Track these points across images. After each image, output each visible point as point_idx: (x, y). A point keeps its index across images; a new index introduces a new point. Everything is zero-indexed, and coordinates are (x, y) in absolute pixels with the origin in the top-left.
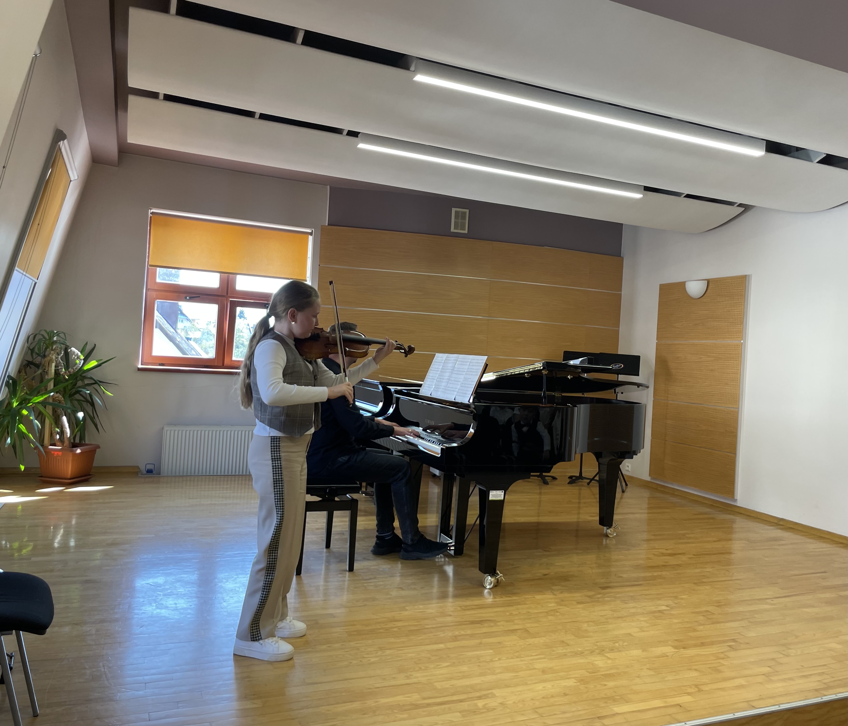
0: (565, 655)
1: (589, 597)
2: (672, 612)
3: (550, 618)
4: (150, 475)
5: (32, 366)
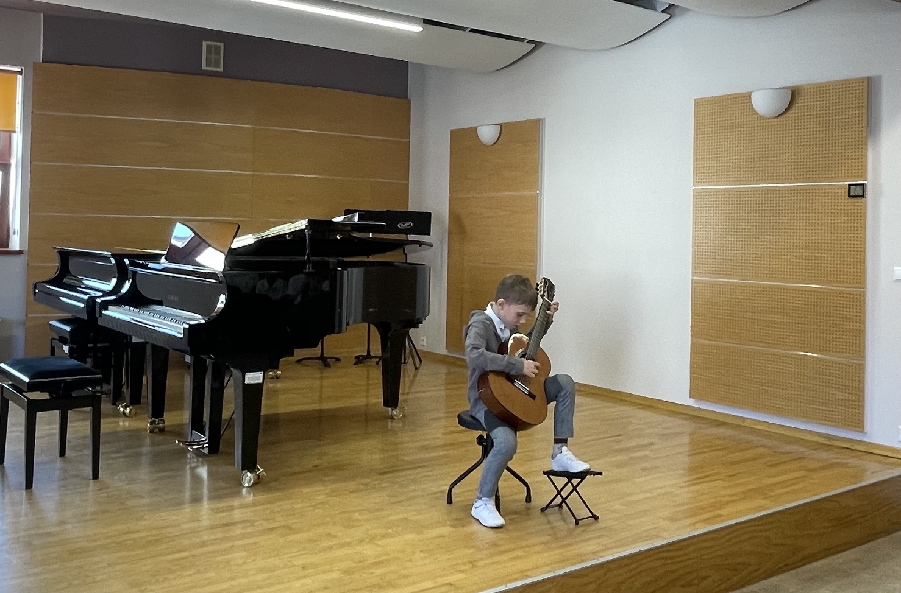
0: (330, 548)
1: (365, 484)
3: (318, 511)
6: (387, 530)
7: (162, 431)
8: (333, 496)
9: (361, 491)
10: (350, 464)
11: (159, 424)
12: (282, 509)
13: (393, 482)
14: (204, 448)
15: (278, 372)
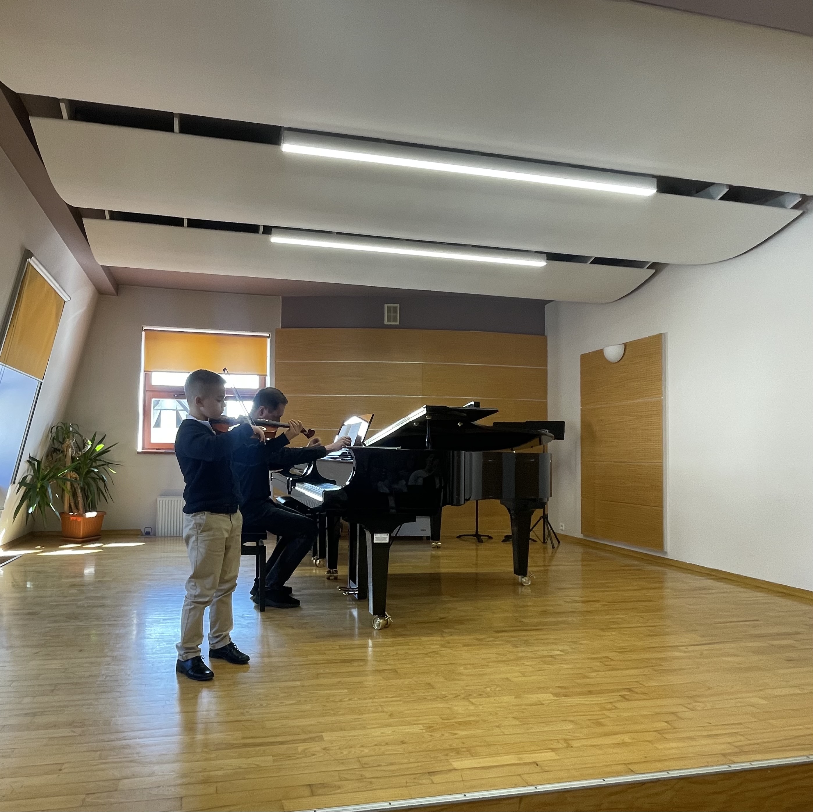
0: (425, 698)
1: (479, 639)
2: (566, 657)
3: (427, 659)
4: (147, 536)
5: (57, 452)
6: (485, 688)
7: (336, 578)
8: (446, 647)
9: (475, 645)
10: (471, 620)
11: (333, 573)
12: (397, 653)
13: (508, 641)
14: (355, 594)
15: (439, 544)
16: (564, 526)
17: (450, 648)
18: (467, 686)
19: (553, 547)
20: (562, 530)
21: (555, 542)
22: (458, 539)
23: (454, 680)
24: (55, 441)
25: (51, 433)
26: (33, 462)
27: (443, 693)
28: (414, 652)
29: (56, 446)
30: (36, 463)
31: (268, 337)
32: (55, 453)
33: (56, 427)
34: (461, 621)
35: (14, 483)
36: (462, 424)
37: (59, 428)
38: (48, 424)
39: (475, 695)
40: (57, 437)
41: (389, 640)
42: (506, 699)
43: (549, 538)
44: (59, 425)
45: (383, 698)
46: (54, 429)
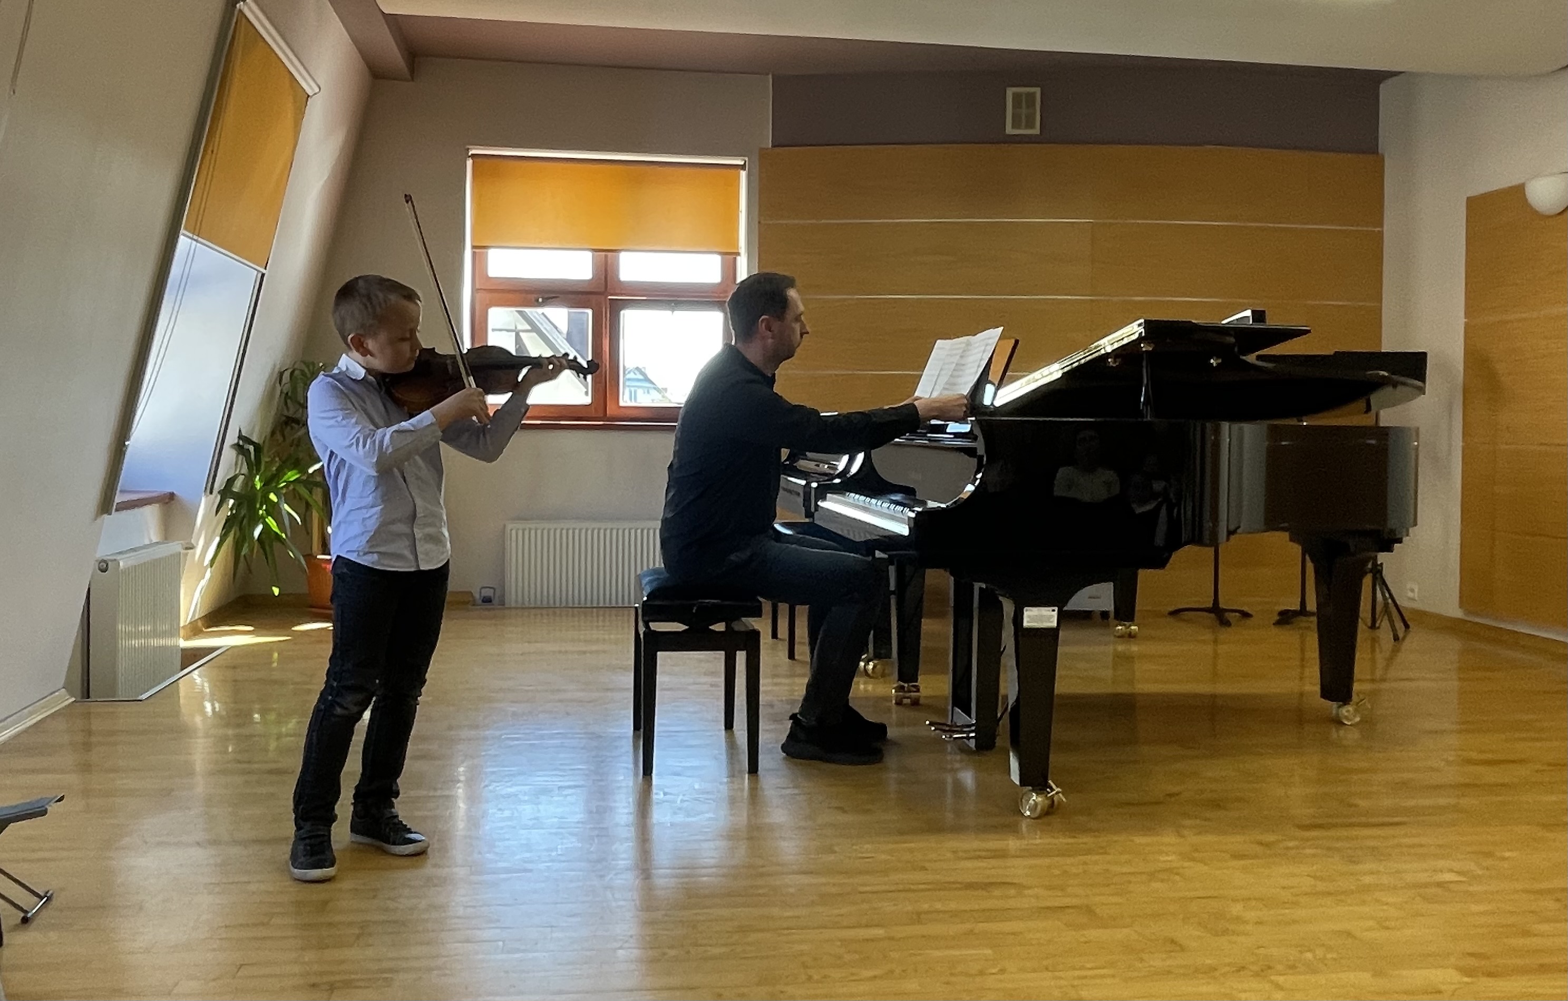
1: (1267, 845)
2: (1471, 889)
3: (1156, 885)
4: (488, 606)
5: (293, 425)
6: (1301, 952)
7: (916, 703)
8: (1193, 859)
9: (1256, 857)
10: (1239, 800)
11: (910, 691)
12: (1085, 872)
13: (1329, 849)
14: (968, 738)
15: (1133, 627)
16: (1416, 590)
17: (1202, 861)
18: (1259, 947)
19: (1396, 638)
20: (1413, 599)
21: (1399, 625)
22: (1171, 620)
23: (1225, 932)
24: (289, 401)
25: (280, 383)
26: (247, 446)
27: (1208, 962)
28: (1124, 870)
29: (290, 413)
30: (251, 448)
31: (743, 167)
32: (289, 428)
33: (289, 371)
34: (1217, 804)
35: (211, 493)
36: (1220, 361)
37: (297, 372)
38: (275, 365)
39: (1280, 967)
40: (292, 392)
41: (1062, 841)
42: (1352, 977)
43: (1386, 617)
44: (296, 367)
45: (1074, 969)
46: (287, 375)
